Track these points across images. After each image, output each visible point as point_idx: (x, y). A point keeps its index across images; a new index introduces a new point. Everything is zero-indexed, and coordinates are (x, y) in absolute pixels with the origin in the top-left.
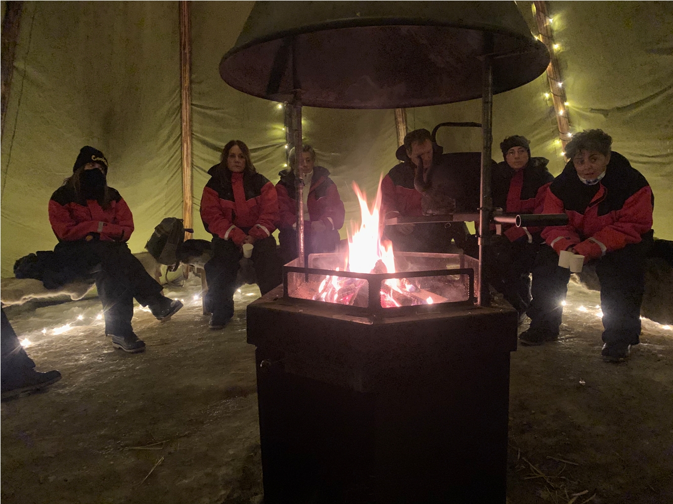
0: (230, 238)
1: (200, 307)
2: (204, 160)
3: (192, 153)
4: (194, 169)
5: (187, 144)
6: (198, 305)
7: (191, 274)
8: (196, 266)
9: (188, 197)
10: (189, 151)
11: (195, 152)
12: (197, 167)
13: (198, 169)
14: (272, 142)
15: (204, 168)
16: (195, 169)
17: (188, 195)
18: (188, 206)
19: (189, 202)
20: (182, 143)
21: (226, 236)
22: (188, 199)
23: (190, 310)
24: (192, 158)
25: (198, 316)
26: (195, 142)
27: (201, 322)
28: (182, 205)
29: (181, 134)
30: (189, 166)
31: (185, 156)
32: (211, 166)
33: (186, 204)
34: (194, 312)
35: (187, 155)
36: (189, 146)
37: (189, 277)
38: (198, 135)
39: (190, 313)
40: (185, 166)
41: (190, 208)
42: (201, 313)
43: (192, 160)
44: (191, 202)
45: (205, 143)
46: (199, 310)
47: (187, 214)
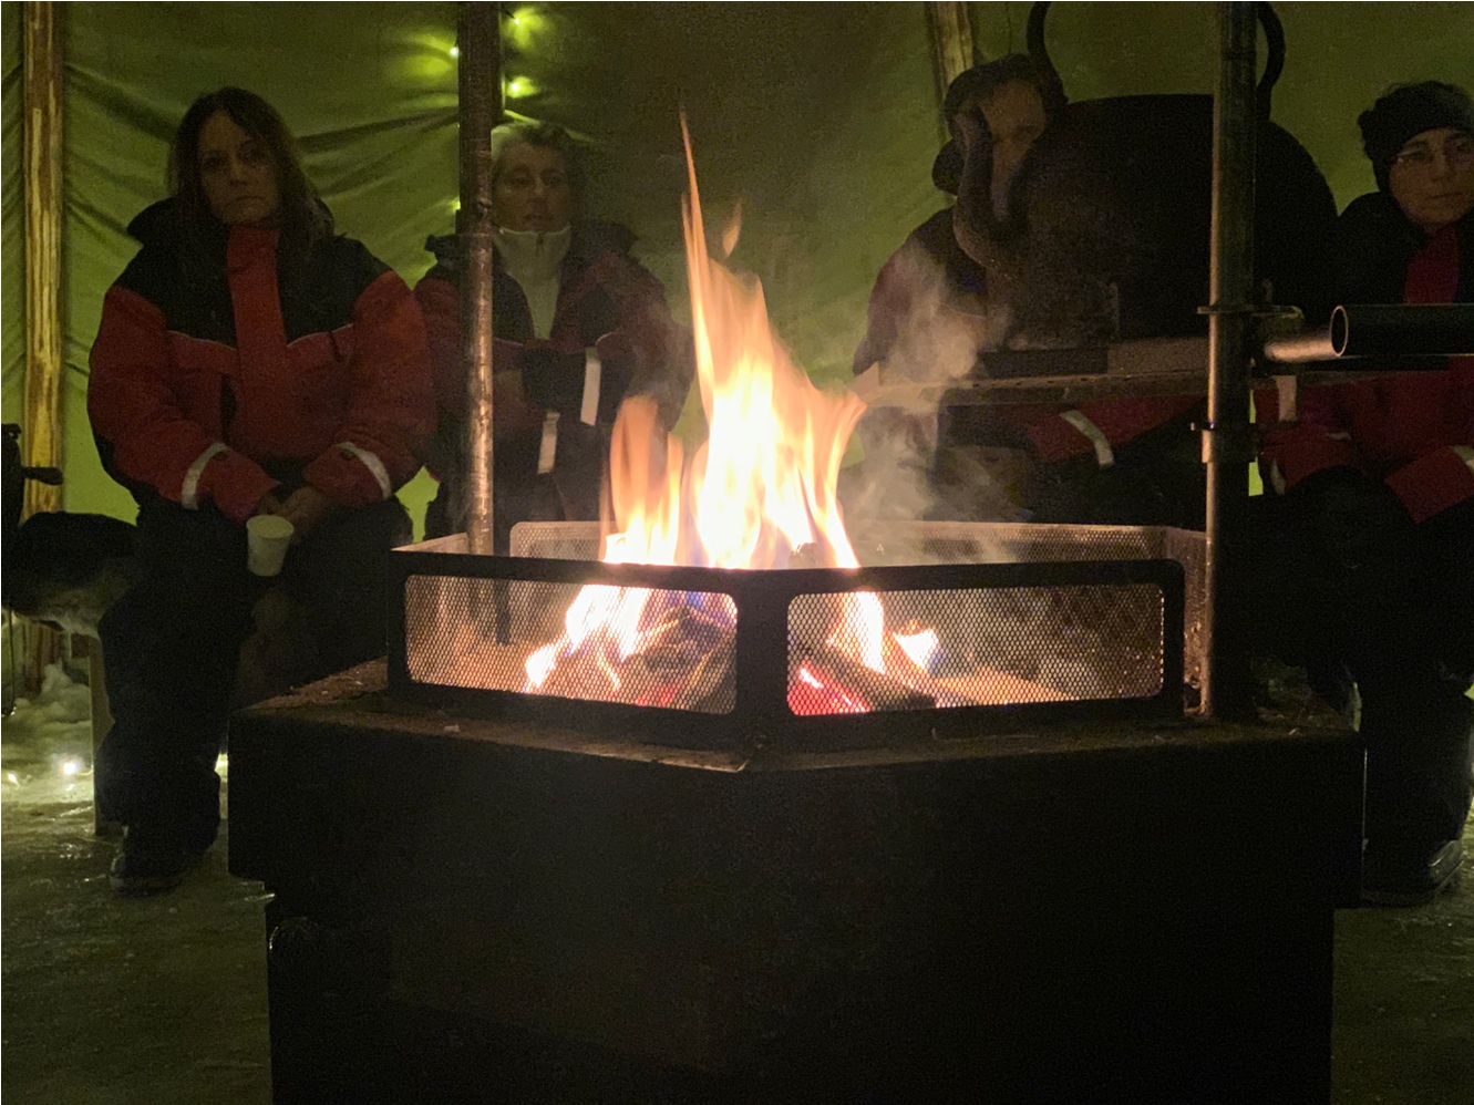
0: (204, 496)
1: (85, 804)
2: (115, 179)
3: (65, 150)
4: (71, 220)
5: (46, 113)
6: (75, 800)
7: (53, 673)
8: (70, 626)
9: (47, 339)
10: (54, 141)
11: (76, 148)
12: (82, 207)
13: (88, 219)
14: (406, 105)
15: (111, 212)
16: (76, 216)
17: (47, 327)
18: (47, 376)
19: (48, 359)
20: (22, 105)
21: (190, 489)
22: (47, 347)
23: (42, 819)
24: (65, 168)
25: (73, 839)
26: (78, 103)
27: (82, 866)
28: (19, 373)
29: (21, 67)
30: (53, 203)
31: (36, 163)
32: (141, 205)
33: (38, 369)
34: (57, 826)
35: (44, 159)
36: (55, 122)
37: (46, 687)
38: (88, 71)
39: (40, 830)
40: (37, 205)
41: (56, 383)
42: (89, 829)
43: (66, 181)
44: (57, 359)
45: (121, 108)
46: (80, 816)
47: (42, 411)
